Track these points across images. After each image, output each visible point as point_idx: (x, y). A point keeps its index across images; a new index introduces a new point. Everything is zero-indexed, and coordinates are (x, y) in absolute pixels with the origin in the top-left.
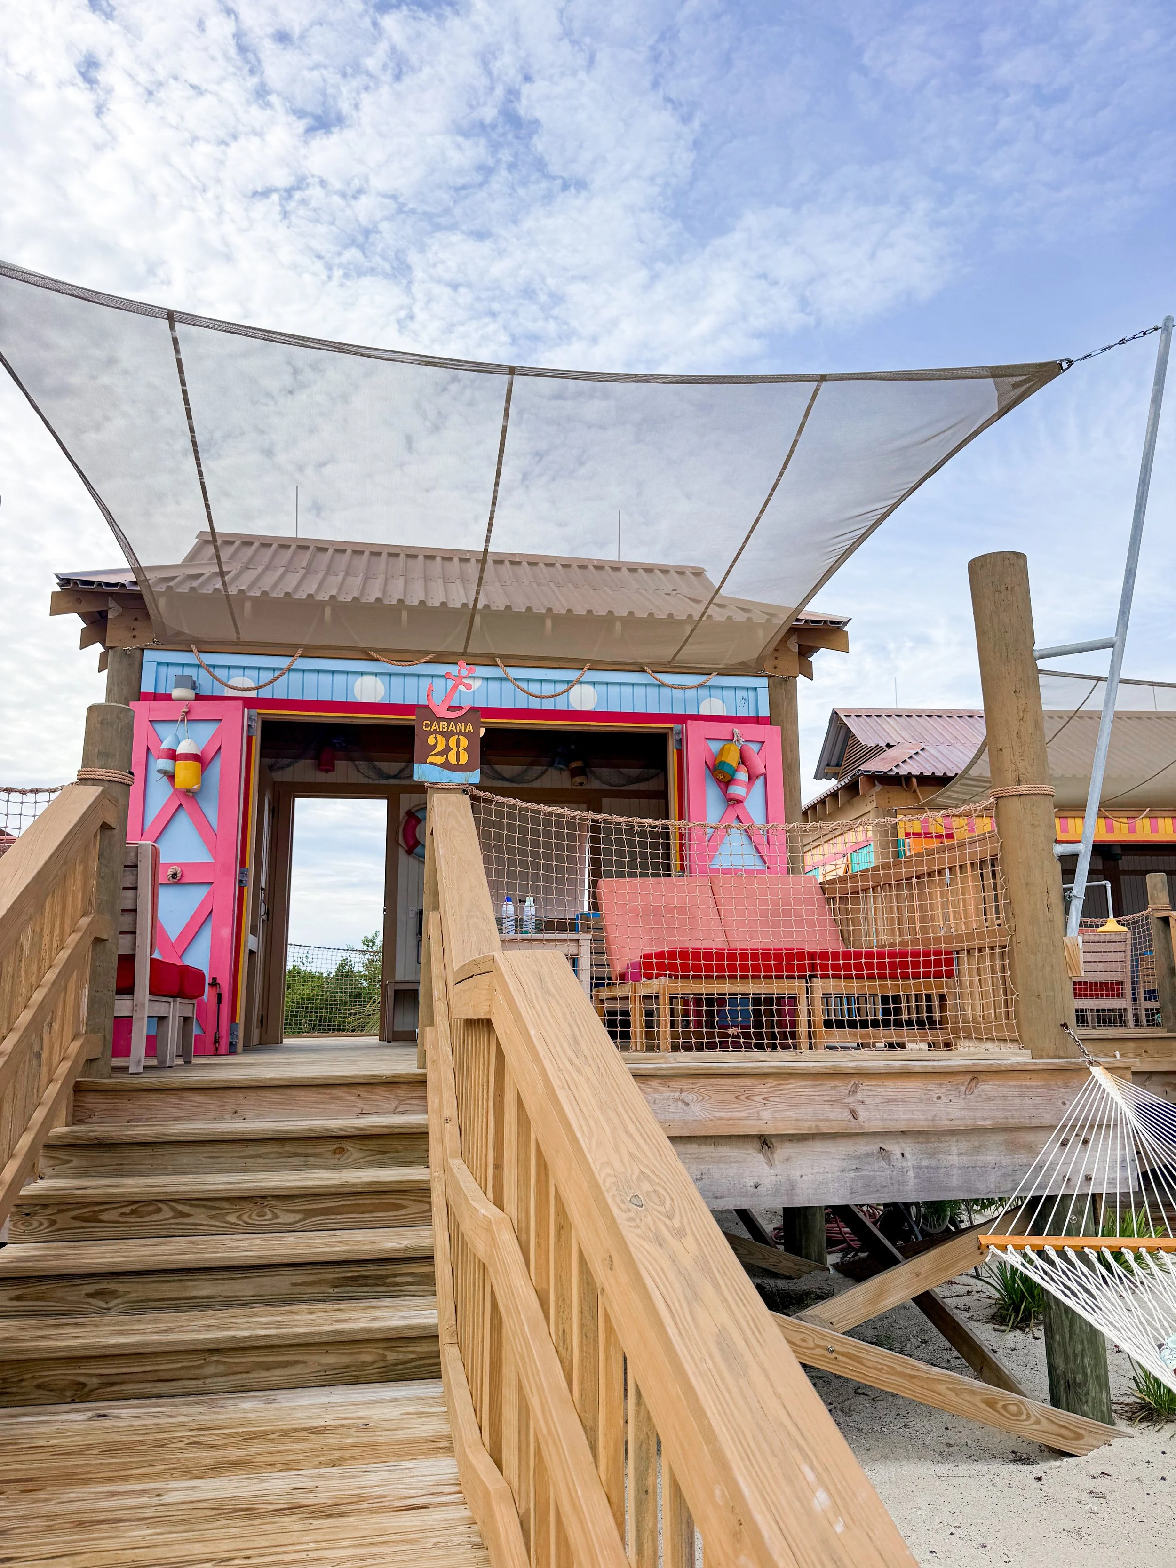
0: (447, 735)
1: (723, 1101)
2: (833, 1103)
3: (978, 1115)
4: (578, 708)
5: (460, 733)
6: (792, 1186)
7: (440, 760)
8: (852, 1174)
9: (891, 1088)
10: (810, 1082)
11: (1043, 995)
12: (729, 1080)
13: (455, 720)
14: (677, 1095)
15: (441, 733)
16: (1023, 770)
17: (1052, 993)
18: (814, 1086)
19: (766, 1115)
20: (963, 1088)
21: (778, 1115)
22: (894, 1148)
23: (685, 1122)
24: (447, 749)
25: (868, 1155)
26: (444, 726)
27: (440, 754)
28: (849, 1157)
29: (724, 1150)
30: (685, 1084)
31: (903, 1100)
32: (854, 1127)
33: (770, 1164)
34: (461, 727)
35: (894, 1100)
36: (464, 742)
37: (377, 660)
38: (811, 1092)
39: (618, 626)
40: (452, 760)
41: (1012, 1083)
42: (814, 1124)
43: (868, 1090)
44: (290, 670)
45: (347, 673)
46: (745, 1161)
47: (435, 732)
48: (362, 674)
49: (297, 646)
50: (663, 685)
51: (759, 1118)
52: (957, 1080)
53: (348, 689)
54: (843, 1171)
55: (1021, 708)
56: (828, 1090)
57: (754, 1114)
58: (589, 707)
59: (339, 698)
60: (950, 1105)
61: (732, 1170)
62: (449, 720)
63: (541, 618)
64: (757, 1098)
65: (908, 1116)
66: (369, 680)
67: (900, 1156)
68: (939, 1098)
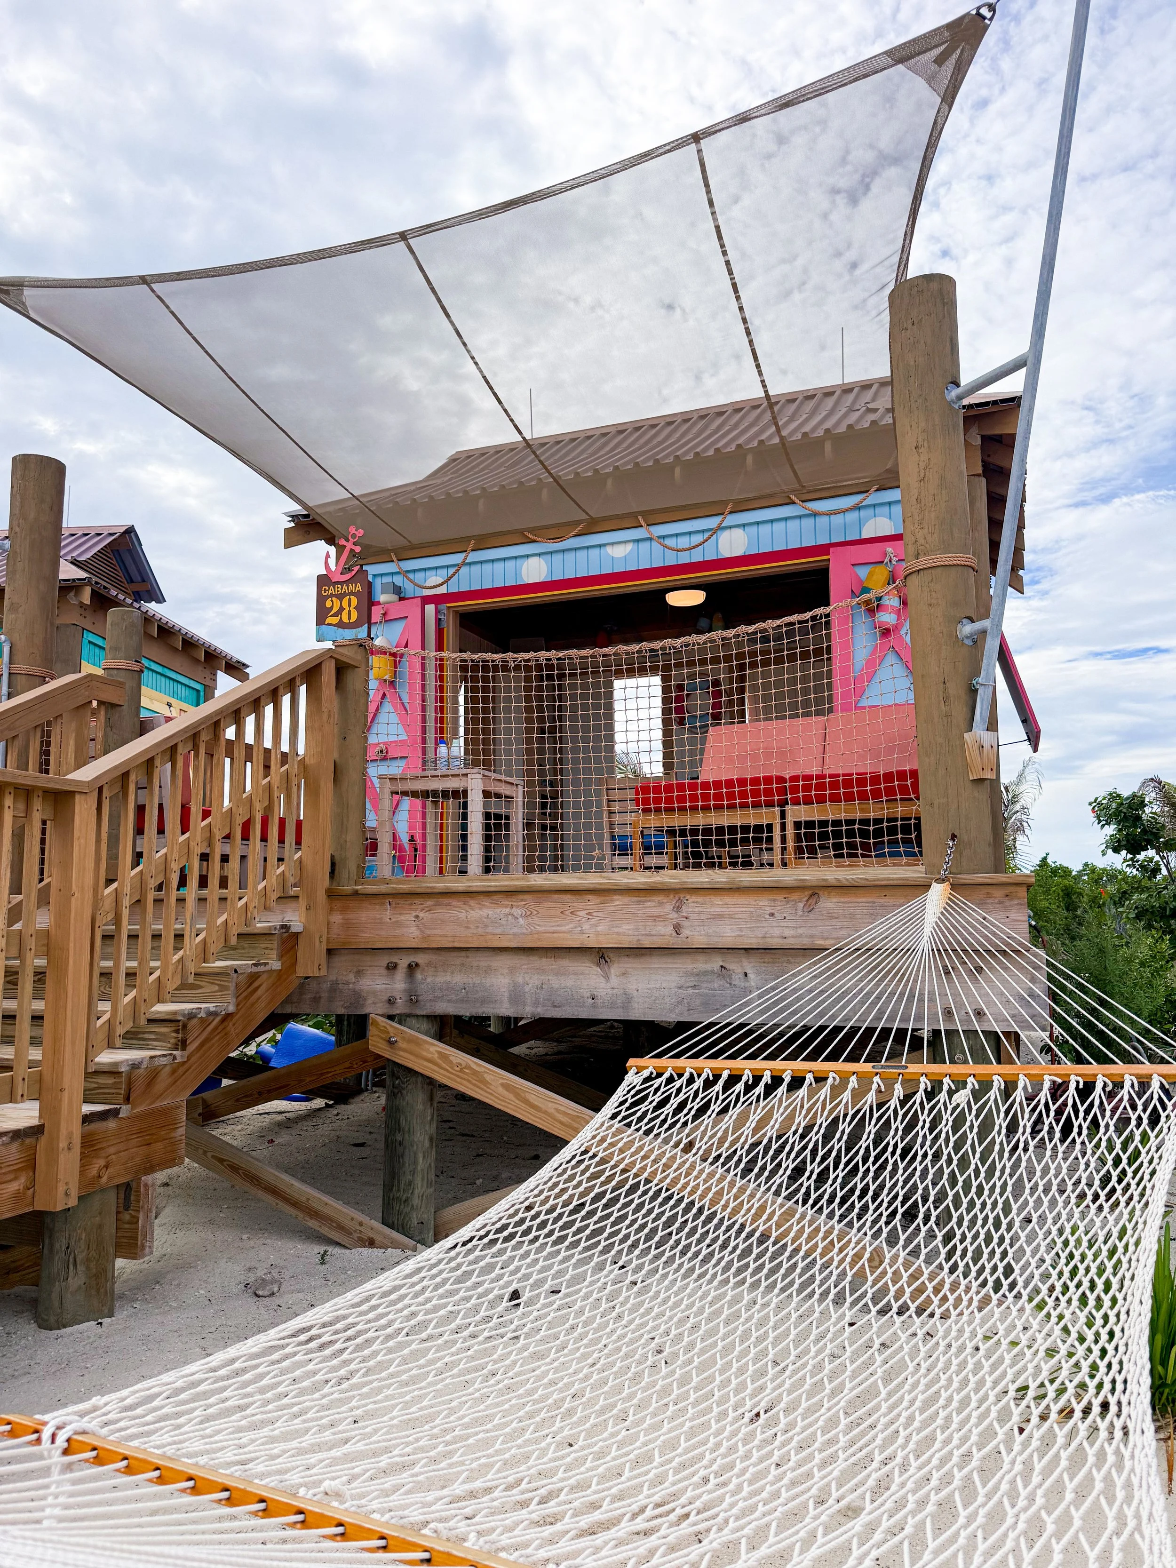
0: (340, 597)
1: (550, 916)
2: (655, 918)
3: (817, 933)
4: (727, 555)
5: (351, 594)
6: (628, 999)
7: (335, 620)
8: (690, 991)
9: (718, 904)
10: (635, 898)
11: (936, 803)
12: (556, 897)
13: (346, 582)
14: (508, 910)
15: (336, 596)
16: (922, 541)
17: (944, 800)
18: (639, 902)
19: (589, 928)
20: (801, 905)
21: (601, 929)
22: (736, 966)
23: (514, 935)
24: (342, 609)
25: (707, 972)
26: (339, 589)
27: (335, 615)
28: (688, 975)
29: (564, 963)
30: (513, 900)
31: (731, 917)
32: (677, 942)
33: (607, 978)
34: (352, 587)
35: (720, 916)
36: (354, 601)
37: (534, 541)
38: (633, 907)
39: (750, 459)
40: (345, 619)
41: (861, 900)
42: (635, 939)
43: (694, 905)
44: (464, 563)
45: (516, 558)
46: (583, 974)
47: (332, 596)
48: (528, 556)
49: (468, 539)
50: (815, 514)
51: (582, 932)
52: (794, 896)
53: (517, 573)
54: (680, 987)
55: (922, 465)
56: (651, 905)
57: (577, 929)
58: (738, 552)
59: (510, 582)
60: (785, 923)
61: (569, 982)
62: (341, 583)
63: (671, 468)
64: (580, 913)
65: (736, 932)
66: (534, 561)
67: (742, 976)
68: (772, 915)
